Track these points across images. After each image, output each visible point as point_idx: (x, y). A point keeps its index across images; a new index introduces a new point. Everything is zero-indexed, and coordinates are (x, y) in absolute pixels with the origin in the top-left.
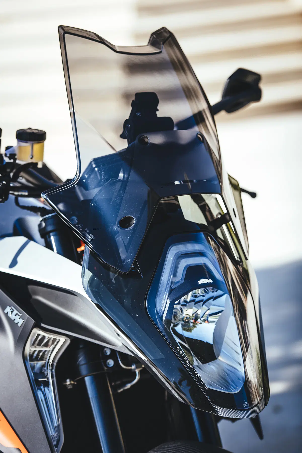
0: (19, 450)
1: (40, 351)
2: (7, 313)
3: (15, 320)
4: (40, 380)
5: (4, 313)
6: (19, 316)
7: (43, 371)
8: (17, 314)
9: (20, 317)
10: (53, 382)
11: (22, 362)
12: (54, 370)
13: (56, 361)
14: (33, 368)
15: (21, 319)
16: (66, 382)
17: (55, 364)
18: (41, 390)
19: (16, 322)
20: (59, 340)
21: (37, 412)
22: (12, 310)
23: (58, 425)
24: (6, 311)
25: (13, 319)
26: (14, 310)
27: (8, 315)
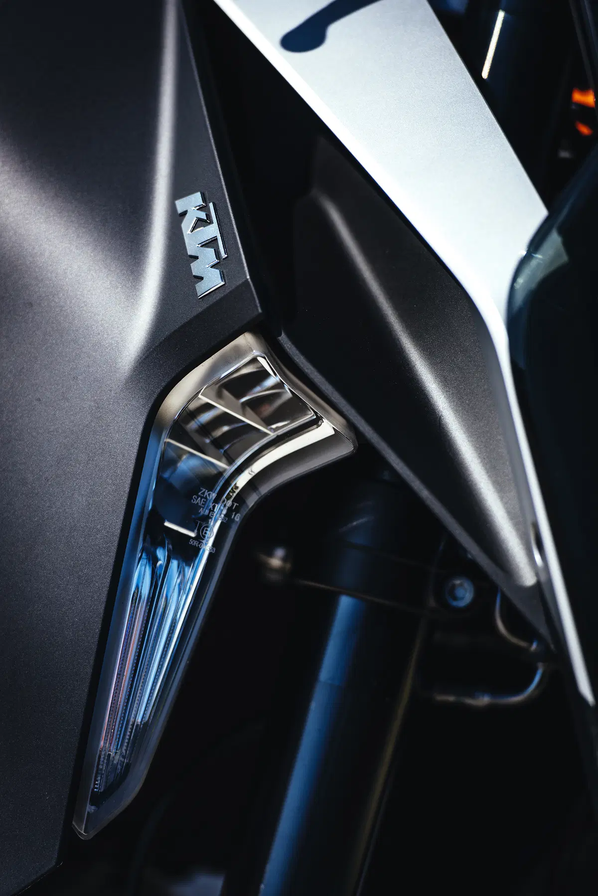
1: (225, 418)
2: (184, 214)
4: (167, 524)
5: (172, 208)
6: (218, 255)
7: (197, 501)
8: (211, 243)
9: (217, 260)
10: (212, 558)
11: (141, 428)
12: (238, 518)
13: (265, 489)
14: (168, 462)
15: (216, 272)
16: (271, 554)
17: (252, 500)
18: (153, 560)
19: (195, 268)
20: (315, 422)
22: (203, 215)
23: (146, 726)
24: (181, 205)
25: (191, 251)
26: (211, 222)
27: (181, 222)
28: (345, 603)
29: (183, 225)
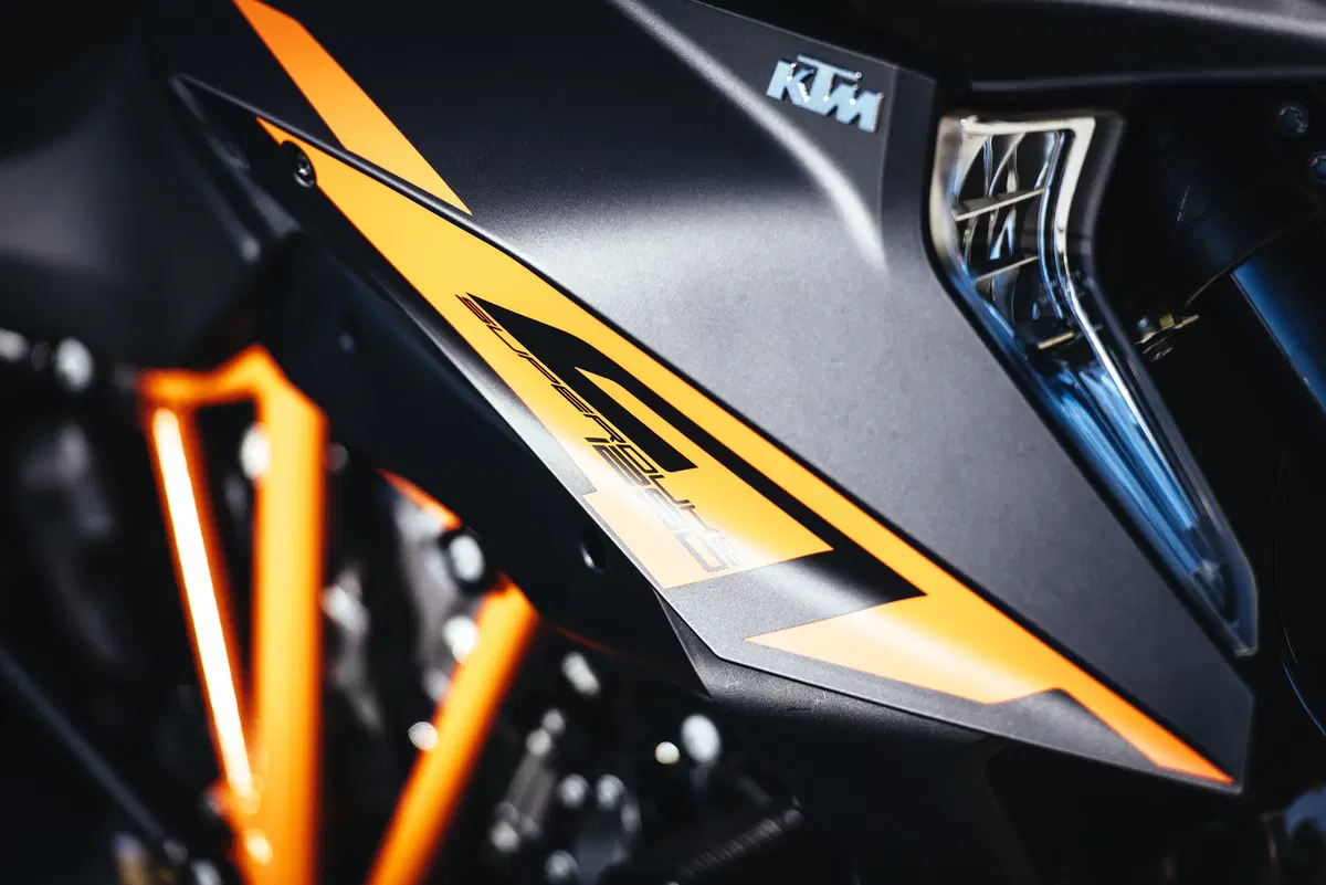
0: (1060, 694)
2: (786, 93)
3: (835, 109)
4: (1043, 346)
5: (771, 102)
6: (850, 83)
8: (836, 81)
9: (855, 88)
15: (866, 95)
17: (1086, 248)
18: (1069, 390)
19: (844, 116)
20: (1069, 135)
21: (1093, 494)
22: (803, 73)
24: (775, 91)
25: (824, 110)
26: (816, 69)
27: (790, 101)
28: (1241, 276)
29: (796, 100)
